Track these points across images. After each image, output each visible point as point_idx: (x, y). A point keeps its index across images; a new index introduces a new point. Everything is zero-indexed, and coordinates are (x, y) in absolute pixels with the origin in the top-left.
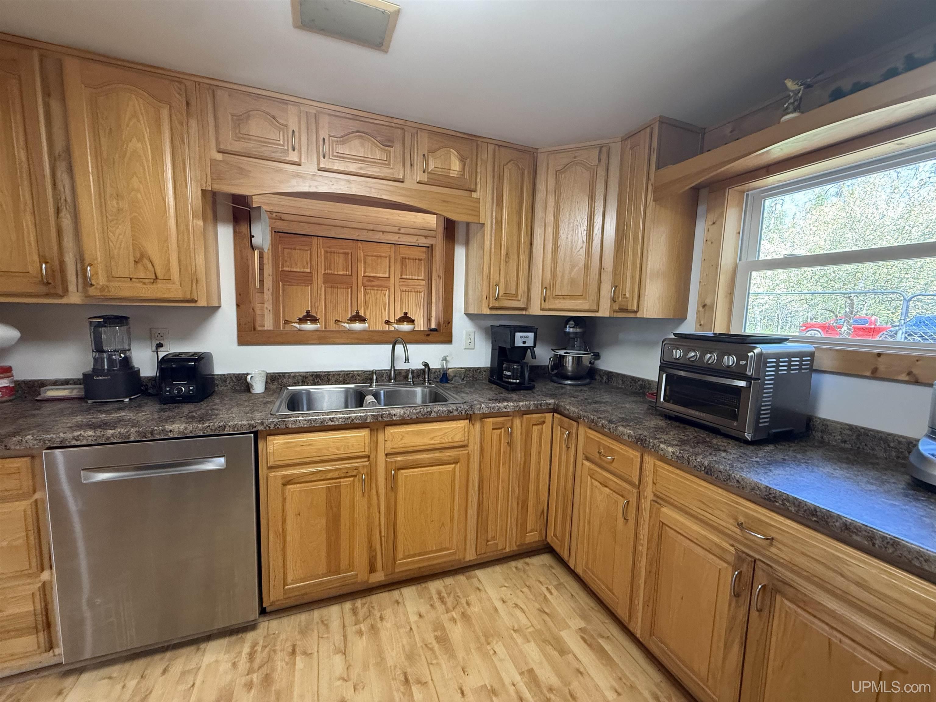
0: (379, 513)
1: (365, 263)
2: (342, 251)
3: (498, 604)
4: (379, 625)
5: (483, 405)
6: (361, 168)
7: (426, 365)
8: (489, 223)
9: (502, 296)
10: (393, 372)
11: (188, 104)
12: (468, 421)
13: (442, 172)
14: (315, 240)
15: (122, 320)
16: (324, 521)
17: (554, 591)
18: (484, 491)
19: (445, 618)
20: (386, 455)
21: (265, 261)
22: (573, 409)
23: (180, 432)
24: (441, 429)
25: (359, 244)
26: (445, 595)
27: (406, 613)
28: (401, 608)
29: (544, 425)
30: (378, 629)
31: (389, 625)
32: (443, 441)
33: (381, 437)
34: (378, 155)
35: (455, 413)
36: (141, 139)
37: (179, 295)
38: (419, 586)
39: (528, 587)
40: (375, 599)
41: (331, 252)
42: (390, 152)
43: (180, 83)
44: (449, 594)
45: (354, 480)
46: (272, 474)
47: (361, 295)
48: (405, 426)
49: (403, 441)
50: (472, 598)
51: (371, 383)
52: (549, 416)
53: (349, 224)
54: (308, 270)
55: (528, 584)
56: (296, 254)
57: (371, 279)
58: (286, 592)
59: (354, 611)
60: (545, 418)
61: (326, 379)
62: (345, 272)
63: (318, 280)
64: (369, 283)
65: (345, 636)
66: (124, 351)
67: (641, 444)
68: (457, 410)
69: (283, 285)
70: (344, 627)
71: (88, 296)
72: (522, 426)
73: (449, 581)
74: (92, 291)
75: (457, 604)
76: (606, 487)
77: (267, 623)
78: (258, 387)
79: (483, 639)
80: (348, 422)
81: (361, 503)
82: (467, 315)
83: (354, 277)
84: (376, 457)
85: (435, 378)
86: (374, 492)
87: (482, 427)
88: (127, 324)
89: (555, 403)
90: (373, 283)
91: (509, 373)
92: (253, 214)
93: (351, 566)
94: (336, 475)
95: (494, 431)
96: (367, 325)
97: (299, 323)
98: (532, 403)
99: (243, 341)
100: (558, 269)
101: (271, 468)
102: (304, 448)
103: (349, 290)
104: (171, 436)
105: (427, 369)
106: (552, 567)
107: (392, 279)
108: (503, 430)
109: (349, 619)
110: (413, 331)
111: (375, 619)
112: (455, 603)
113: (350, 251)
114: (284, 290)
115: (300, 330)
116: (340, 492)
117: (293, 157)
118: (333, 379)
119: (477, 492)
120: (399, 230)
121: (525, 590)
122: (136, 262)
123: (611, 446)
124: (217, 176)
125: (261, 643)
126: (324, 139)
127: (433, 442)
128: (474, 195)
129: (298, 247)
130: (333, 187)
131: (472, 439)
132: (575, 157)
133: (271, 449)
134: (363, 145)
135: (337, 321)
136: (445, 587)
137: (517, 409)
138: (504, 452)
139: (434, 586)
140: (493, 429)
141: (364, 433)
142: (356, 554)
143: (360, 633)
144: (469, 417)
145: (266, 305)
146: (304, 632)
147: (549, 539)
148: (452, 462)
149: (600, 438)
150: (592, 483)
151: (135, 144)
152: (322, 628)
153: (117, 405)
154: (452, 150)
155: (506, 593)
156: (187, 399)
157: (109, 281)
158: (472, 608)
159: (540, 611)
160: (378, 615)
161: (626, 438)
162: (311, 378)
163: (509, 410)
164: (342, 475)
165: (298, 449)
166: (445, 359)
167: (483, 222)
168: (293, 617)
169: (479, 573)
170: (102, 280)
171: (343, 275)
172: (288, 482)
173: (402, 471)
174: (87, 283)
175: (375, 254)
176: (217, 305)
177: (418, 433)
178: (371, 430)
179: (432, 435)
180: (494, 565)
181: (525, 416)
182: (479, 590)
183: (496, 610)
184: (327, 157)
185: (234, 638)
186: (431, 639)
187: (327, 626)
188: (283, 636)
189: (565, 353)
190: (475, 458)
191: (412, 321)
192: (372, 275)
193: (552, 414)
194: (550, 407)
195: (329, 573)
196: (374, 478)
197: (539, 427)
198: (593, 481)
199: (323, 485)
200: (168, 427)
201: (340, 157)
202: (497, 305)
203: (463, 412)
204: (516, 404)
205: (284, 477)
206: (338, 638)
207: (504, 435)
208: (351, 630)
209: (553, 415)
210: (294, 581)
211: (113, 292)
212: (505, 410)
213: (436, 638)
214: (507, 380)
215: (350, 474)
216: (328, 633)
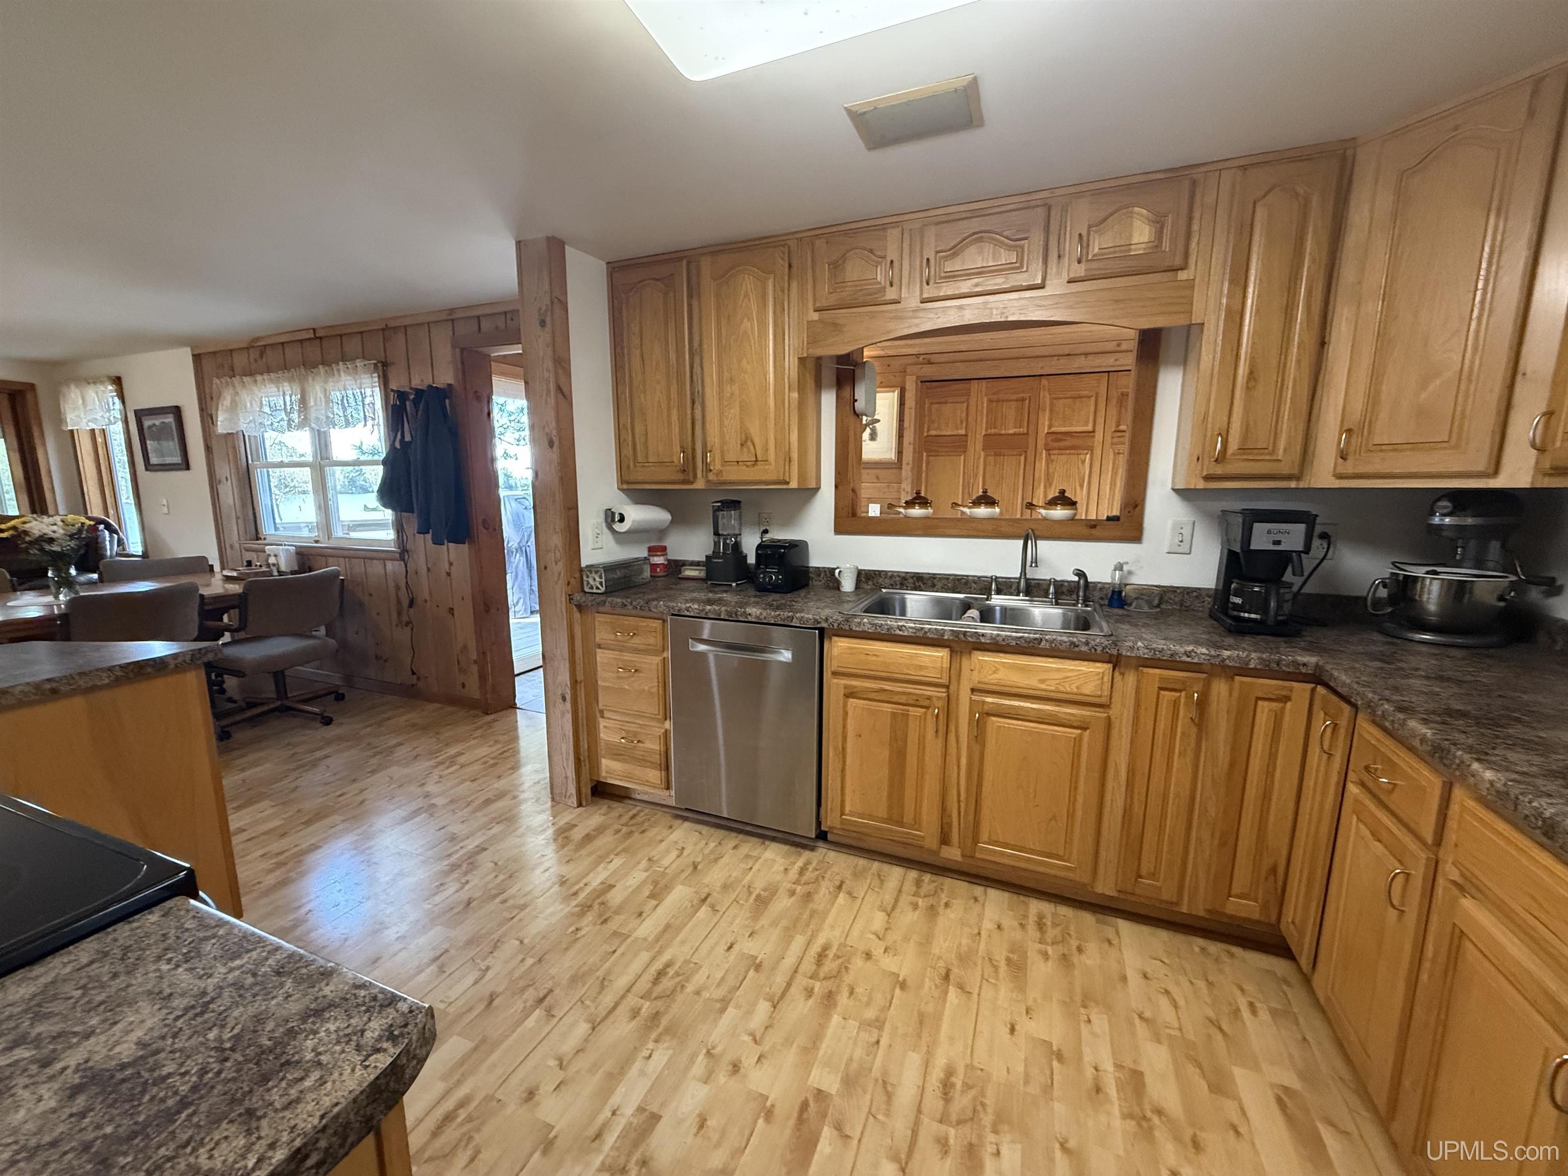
0: (959, 767)
1: (1051, 411)
2: (1015, 397)
3: (1133, 978)
4: (941, 909)
5: (1140, 644)
6: (977, 285)
7: (1081, 574)
8: (1213, 322)
9: (1234, 454)
10: (1023, 581)
11: (790, 266)
12: (1110, 666)
13: (1115, 252)
14: (974, 384)
15: (734, 505)
16: (886, 753)
17: (1264, 1015)
18: (1136, 791)
19: (1033, 948)
20: (973, 690)
21: (906, 424)
22: (1344, 677)
23: (757, 617)
24: (1059, 670)
25: (1044, 381)
26: (1049, 923)
27: (981, 916)
28: (977, 908)
29: (1289, 704)
30: (938, 914)
31: (952, 916)
32: (1062, 689)
33: (965, 662)
34: (1007, 257)
35: (1084, 648)
36: (750, 319)
37: (772, 477)
38: (1015, 896)
39: (1210, 984)
40: (948, 882)
41: (998, 401)
42: (1022, 247)
43: (783, 246)
44: (1055, 925)
45: (925, 713)
46: (835, 681)
47: (1042, 465)
48: (1002, 655)
49: (997, 676)
50: (1092, 947)
51: (989, 594)
52: (1301, 690)
53: (1028, 352)
54: (963, 432)
55: (1211, 978)
56: (947, 409)
57: (1059, 436)
58: (843, 822)
59: (918, 883)
60: (1291, 690)
61: (930, 583)
62: (1017, 430)
63: (976, 445)
64: (1056, 444)
65: (896, 901)
66: (736, 536)
67: (1441, 758)
68: (1087, 644)
69: (928, 456)
70: (900, 891)
71: (708, 481)
72: (1230, 695)
73: (1065, 911)
74: (711, 476)
75: (1063, 940)
76: (1379, 841)
77: (825, 851)
78: (848, 585)
79: (1078, 998)
80: (920, 634)
81: (934, 746)
82: (1173, 490)
83: (1031, 440)
84: (958, 689)
85: (1102, 598)
86: (952, 737)
87: (1139, 681)
88: (740, 508)
89: (1317, 665)
90: (1062, 444)
91: (1238, 600)
92: (858, 372)
93: (917, 823)
94: (903, 699)
95: (1162, 692)
96: (997, 510)
97: (905, 508)
98: (1253, 655)
99: (840, 529)
100: (1384, 387)
101: (835, 674)
102: (870, 658)
103: (1023, 458)
104: (750, 619)
105: (1082, 582)
106: (1286, 981)
107: (1099, 435)
108: (1183, 694)
109: (909, 887)
110: (1072, 519)
111: (938, 902)
112: (1060, 938)
113: (1026, 395)
114: (928, 464)
115: (906, 517)
116: (907, 722)
117: (891, 294)
118: (939, 585)
119: (1123, 789)
120: (1119, 345)
121: (1201, 984)
122: (742, 445)
123: (1395, 758)
124: (813, 340)
125: (814, 865)
126: (928, 260)
127: (1043, 686)
128: (1182, 275)
129: (951, 399)
130: (939, 321)
131: (1117, 697)
132: (1456, 128)
133: (835, 651)
134: (981, 252)
135: (955, 504)
136: (1054, 915)
137: (1217, 661)
138: (1183, 734)
139: (1036, 906)
140: (1161, 689)
141: (941, 654)
142: (925, 809)
143: (915, 906)
144: (1116, 661)
145: (903, 486)
146: (858, 875)
147: (1283, 926)
148: (1075, 724)
149: (1378, 740)
150: (1357, 828)
151: (746, 324)
152: (876, 882)
153: (725, 588)
154: (1136, 209)
155: (1153, 967)
156: (775, 589)
157: (722, 465)
158: (1083, 957)
159: (1211, 1021)
160: (945, 900)
161: (1416, 743)
162: (911, 581)
163: (1196, 661)
164: (910, 702)
165: (863, 657)
166: (1119, 567)
167: (1199, 321)
168: (852, 857)
169: (1124, 925)
170: (717, 466)
171: (1015, 434)
172: (850, 694)
173: (994, 719)
174: (707, 469)
175: (1069, 394)
176: (813, 485)
177: (1022, 669)
178: (952, 651)
179: (1044, 676)
180: (1157, 926)
181: (1237, 678)
182: (1110, 942)
183: (1124, 978)
184: (931, 282)
185: (793, 849)
186: (1000, 957)
187: (882, 881)
188: (835, 869)
189: (1428, 573)
190: (1124, 730)
191: (1072, 504)
192: (1063, 429)
193: (1310, 686)
194: (1304, 670)
195: (888, 820)
196: (953, 717)
197: (1275, 705)
198: (1361, 826)
199: (888, 708)
200: (748, 610)
201: (949, 277)
202: (1219, 470)
203: (1099, 649)
204: (1213, 653)
205: (846, 687)
206: (888, 898)
207: (1186, 704)
208: (905, 899)
209: (1313, 691)
210: (852, 814)
211: (727, 477)
212: (1189, 660)
213: (1009, 961)
214: (1235, 613)
215: (921, 703)
216: (881, 888)
